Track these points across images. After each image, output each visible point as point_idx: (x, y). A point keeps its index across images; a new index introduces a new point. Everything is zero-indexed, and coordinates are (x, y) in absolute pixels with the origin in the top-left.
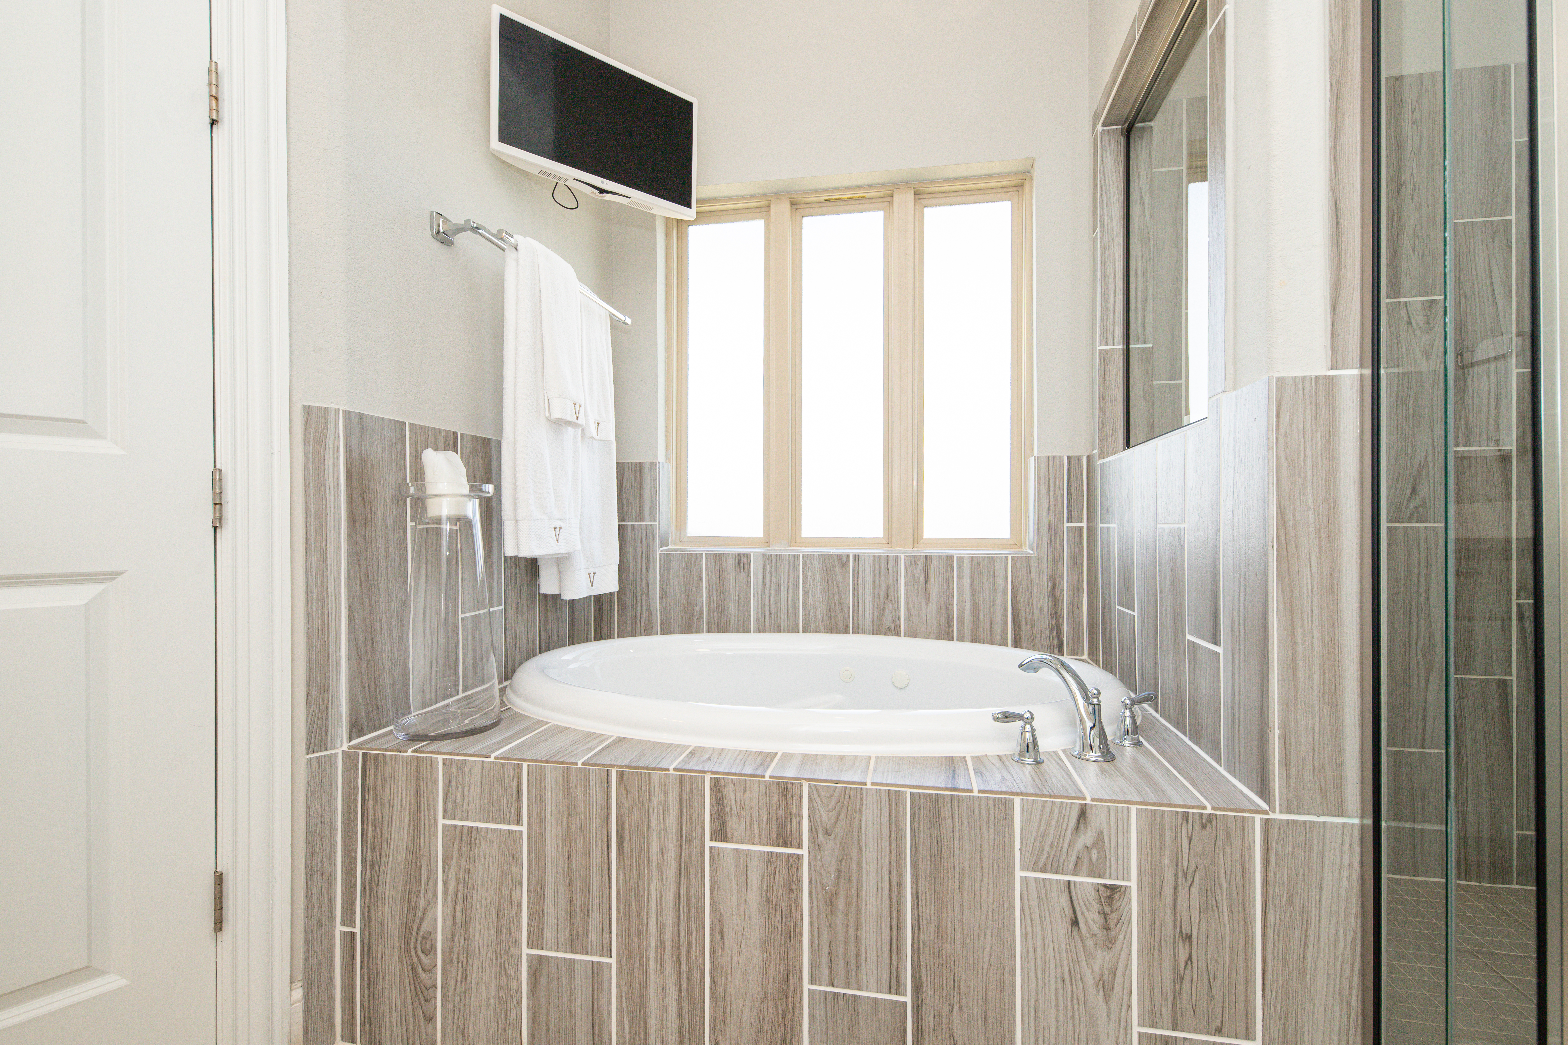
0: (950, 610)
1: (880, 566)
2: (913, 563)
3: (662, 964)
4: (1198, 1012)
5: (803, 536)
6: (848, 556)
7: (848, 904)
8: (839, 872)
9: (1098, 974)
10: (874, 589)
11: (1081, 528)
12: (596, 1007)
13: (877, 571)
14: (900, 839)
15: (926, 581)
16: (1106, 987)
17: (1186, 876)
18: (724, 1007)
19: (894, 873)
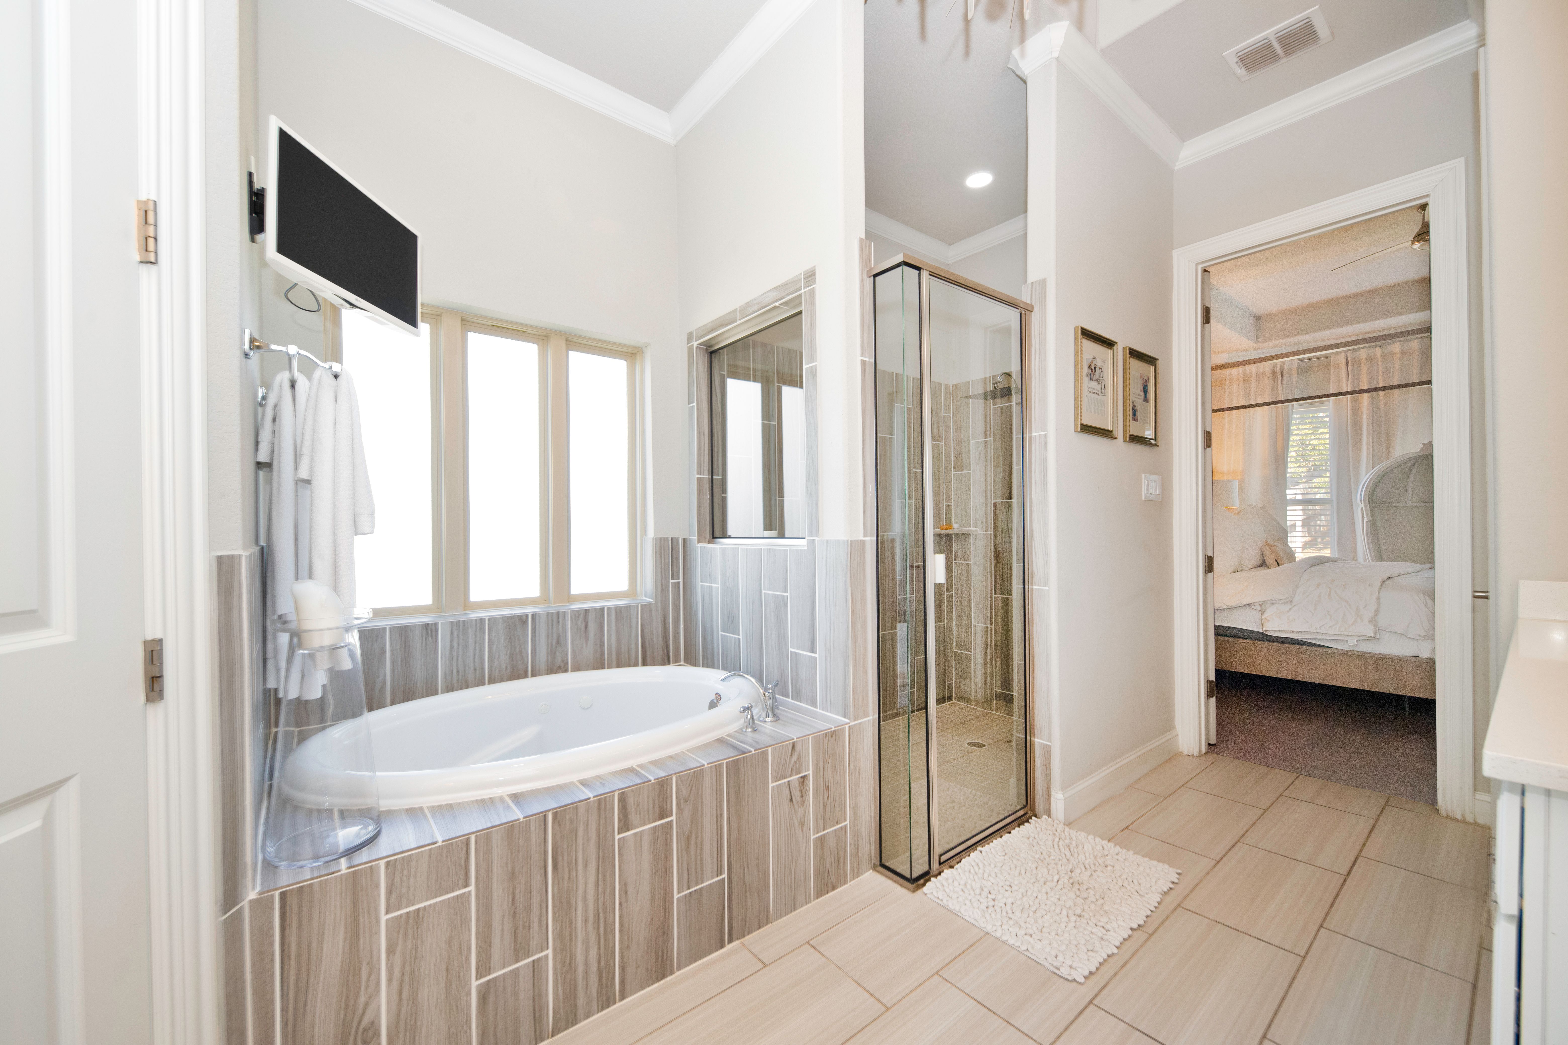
0: (602, 646)
1: (553, 621)
2: (577, 615)
3: (587, 932)
4: (831, 819)
5: (471, 601)
6: (527, 616)
7: (696, 838)
8: (692, 822)
9: (799, 821)
10: (548, 638)
11: (679, 583)
12: (536, 992)
13: (550, 625)
14: (721, 790)
15: (586, 627)
16: (802, 824)
17: (827, 760)
18: (628, 938)
19: (719, 809)
